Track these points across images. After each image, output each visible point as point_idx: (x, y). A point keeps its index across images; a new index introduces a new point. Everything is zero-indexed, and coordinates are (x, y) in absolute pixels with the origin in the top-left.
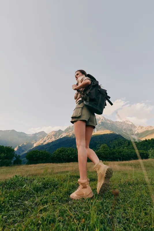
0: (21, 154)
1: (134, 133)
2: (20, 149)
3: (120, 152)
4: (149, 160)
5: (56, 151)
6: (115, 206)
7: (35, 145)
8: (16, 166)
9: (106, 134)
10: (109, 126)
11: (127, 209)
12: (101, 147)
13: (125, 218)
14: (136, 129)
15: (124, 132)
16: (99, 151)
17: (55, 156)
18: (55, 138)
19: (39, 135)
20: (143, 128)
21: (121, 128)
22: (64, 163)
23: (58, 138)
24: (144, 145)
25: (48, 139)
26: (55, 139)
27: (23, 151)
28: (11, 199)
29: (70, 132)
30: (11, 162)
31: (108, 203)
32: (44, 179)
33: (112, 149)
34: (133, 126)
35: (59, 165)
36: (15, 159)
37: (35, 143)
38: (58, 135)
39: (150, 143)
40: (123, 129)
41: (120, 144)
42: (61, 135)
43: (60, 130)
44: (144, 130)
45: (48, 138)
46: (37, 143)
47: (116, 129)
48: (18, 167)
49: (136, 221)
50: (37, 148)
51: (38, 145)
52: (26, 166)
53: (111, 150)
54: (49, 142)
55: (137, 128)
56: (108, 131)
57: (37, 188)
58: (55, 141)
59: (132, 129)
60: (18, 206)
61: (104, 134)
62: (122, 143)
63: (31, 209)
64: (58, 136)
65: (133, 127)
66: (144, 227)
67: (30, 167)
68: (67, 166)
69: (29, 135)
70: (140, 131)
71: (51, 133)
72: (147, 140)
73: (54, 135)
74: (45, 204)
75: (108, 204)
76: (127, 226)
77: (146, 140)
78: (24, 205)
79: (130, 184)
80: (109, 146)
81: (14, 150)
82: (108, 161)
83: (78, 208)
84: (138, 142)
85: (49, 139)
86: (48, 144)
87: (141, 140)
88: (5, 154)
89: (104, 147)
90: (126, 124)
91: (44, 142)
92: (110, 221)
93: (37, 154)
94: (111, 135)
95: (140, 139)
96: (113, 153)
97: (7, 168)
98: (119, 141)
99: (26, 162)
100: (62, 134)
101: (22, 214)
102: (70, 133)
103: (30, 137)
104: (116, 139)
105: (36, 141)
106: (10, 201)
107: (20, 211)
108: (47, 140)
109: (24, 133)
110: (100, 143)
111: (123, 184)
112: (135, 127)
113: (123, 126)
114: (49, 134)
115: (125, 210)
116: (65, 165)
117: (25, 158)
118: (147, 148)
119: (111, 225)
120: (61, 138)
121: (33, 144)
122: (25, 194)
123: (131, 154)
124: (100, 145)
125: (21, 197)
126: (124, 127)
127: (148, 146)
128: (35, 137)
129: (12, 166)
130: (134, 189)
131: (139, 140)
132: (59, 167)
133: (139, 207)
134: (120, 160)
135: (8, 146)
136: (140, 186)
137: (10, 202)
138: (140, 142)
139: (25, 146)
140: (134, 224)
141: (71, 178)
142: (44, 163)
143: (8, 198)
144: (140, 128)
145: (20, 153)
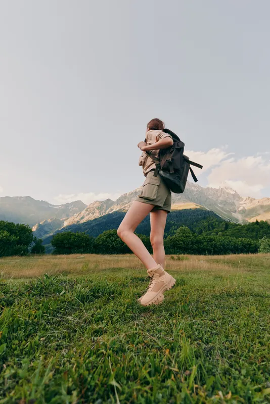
0: (43, 237)
1: (236, 209)
2: (41, 228)
3: (211, 240)
4: (259, 254)
5: (102, 236)
6: (211, 330)
7: (66, 224)
8: (37, 256)
9: (188, 209)
10: (195, 195)
11: (230, 335)
12: (178, 230)
13: (229, 350)
14: (241, 203)
15: (219, 207)
16: (174, 237)
17: (101, 243)
18: (100, 212)
19: (73, 207)
20: (254, 202)
21: (215, 200)
22: (114, 255)
23: (105, 212)
24: (253, 231)
25: (89, 214)
26: (100, 215)
27: (46, 232)
28: (47, 313)
29: (126, 203)
30: (27, 249)
31: (199, 324)
32: (91, 282)
33: (196, 234)
34: (236, 196)
35: (107, 257)
36: (34, 244)
37: (66, 219)
38: (105, 207)
39: (262, 228)
40: (219, 201)
41: (211, 227)
42: (110, 209)
43: (109, 200)
44: (256, 204)
45: (87, 212)
46: (69, 219)
47: (206, 201)
48: (40, 257)
49: (247, 356)
50: (69, 229)
51: (71, 224)
52: (54, 256)
53: (195, 237)
54: (90, 219)
55: (244, 200)
56: (192, 203)
57: (83, 296)
58: (101, 217)
59: (233, 202)
60: (59, 323)
61: (185, 209)
62: (216, 225)
63: (80, 329)
64: (106, 210)
65: (237, 199)
66: (261, 364)
67: (60, 258)
68: (119, 259)
69: (56, 206)
70: (248, 206)
71: (93, 204)
72: (259, 221)
73: (98, 208)
74: (100, 322)
75: (200, 326)
76: (235, 362)
77: (257, 222)
78: (67, 321)
79: (229, 295)
80: (192, 230)
81: (31, 231)
82: (188, 254)
83: (154, 331)
84: (242, 225)
85: (91, 215)
86: (88, 223)
87: (249, 221)
88: (17, 237)
89: (183, 232)
90: (224, 194)
91: (82, 218)
92: (207, 353)
93: (70, 239)
94: (196, 210)
95: (246, 219)
96: (199, 242)
97: (22, 258)
98: (210, 222)
99: (51, 250)
100: (112, 207)
101: (67, 335)
102: (127, 205)
103: (57, 209)
104: (204, 218)
105: (68, 216)
106: (46, 315)
107: (63, 330)
108: (87, 216)
109: (47, 203)
110: (176, 225)
111: (218, 294)
112: (240, 198)
113: (219, 197)
114: (90, 205)
115: (227, 337)
116: (116, 258)
117: (51, 244)
118: (257, 235)
119: (210, 359)
120: (110, 213)
121: (63, 222)
122: (65, 306)
123: (228, 245)
124: (177, 227)
125: (61, 309)
126: (221, 198)
127: (260, 232)
128: (66, 209)
129: (29, 256)
130: (237, 303)
131: (244, 221)
132: (106, 260)
133: (249, 333)
134: (210, 253)
135: (22, 224)
136: (246, 299)
137: (46, 317)
138: (246, 225)
139: (49, 224)
140: (245, 359)
141: (133, 281)
142: (82, 253)
143: (41, 311)
144: (248, 201)
145: (41, 235)
